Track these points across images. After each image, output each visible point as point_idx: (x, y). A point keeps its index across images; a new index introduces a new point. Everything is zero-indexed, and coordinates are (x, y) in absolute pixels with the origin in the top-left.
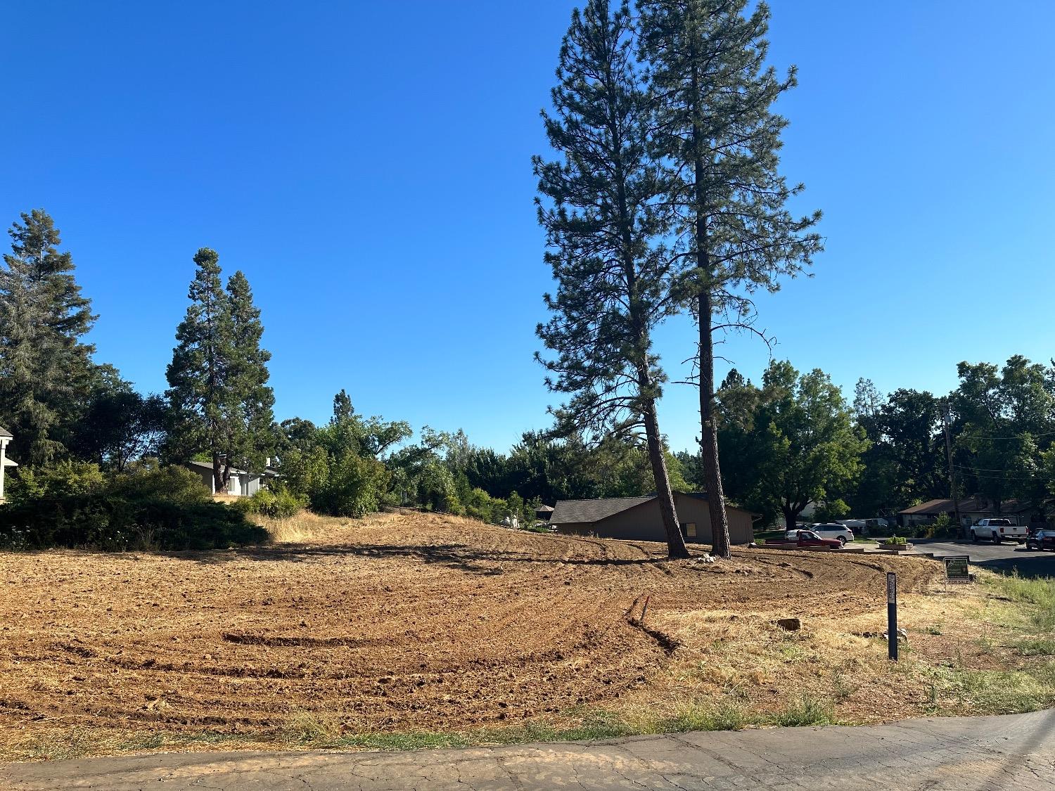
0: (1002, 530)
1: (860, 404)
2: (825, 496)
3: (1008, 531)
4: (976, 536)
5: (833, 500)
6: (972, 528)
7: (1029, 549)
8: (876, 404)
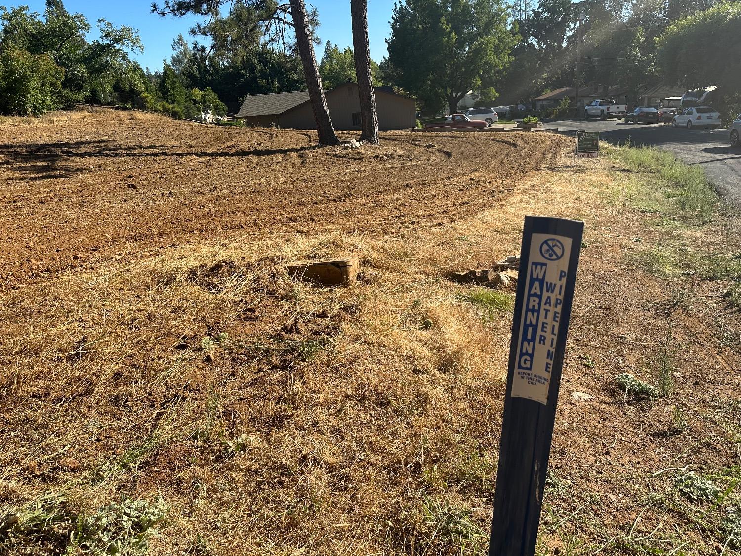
0: (608, 109)
1: (516, 9)
2: (480, 85)
3: (613, 108)
4: (588, 115)
5: (486, 89)
6: (587, 108)
7: (626, 123)
8: (528, 10)
